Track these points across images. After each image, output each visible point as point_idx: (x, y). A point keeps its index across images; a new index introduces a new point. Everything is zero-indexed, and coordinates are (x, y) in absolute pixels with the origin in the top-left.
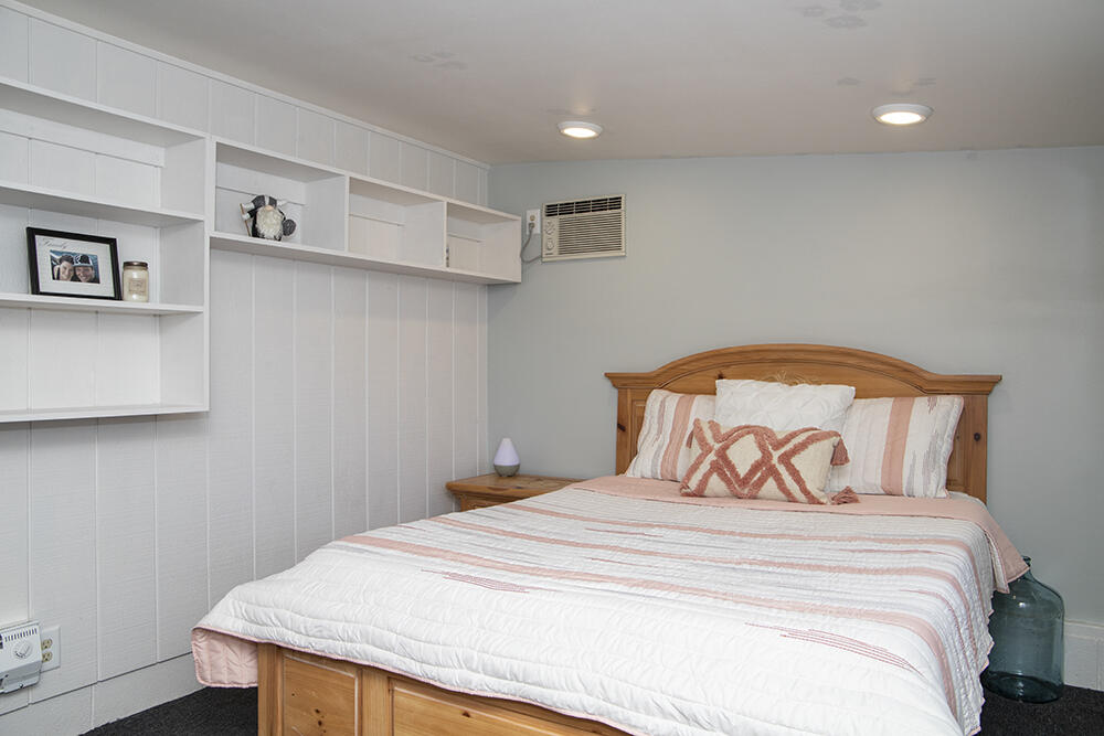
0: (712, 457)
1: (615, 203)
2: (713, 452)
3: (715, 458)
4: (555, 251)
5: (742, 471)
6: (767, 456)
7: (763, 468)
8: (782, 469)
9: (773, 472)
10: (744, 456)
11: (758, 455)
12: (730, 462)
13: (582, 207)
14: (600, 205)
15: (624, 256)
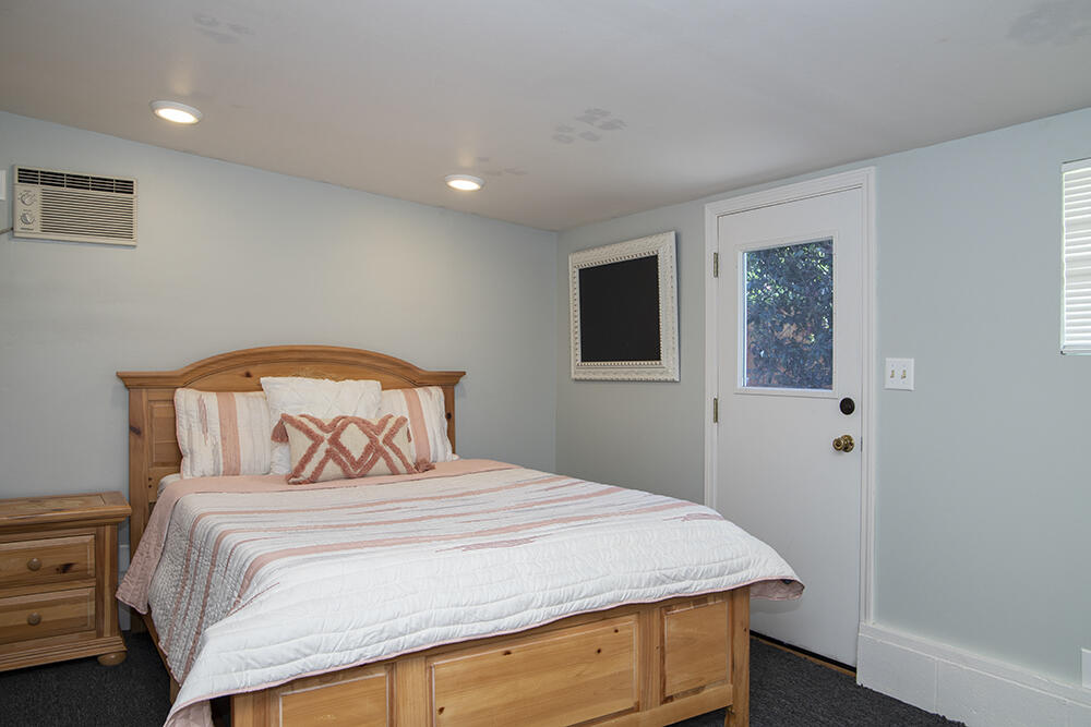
0: (324, 446)
1: (126, 187)
2: (326, 441)
3: (328, 446)
4: (37, 226)
5: (357, 455)
6: (373, 440)
7: (373, 449)
8: (387, 449)
9: (380, 452)
10: (355, 442)
11: (366, 441)
12: (345, 448)
13: (78, 181)
14: (102, 184)
15: (134, 246)
